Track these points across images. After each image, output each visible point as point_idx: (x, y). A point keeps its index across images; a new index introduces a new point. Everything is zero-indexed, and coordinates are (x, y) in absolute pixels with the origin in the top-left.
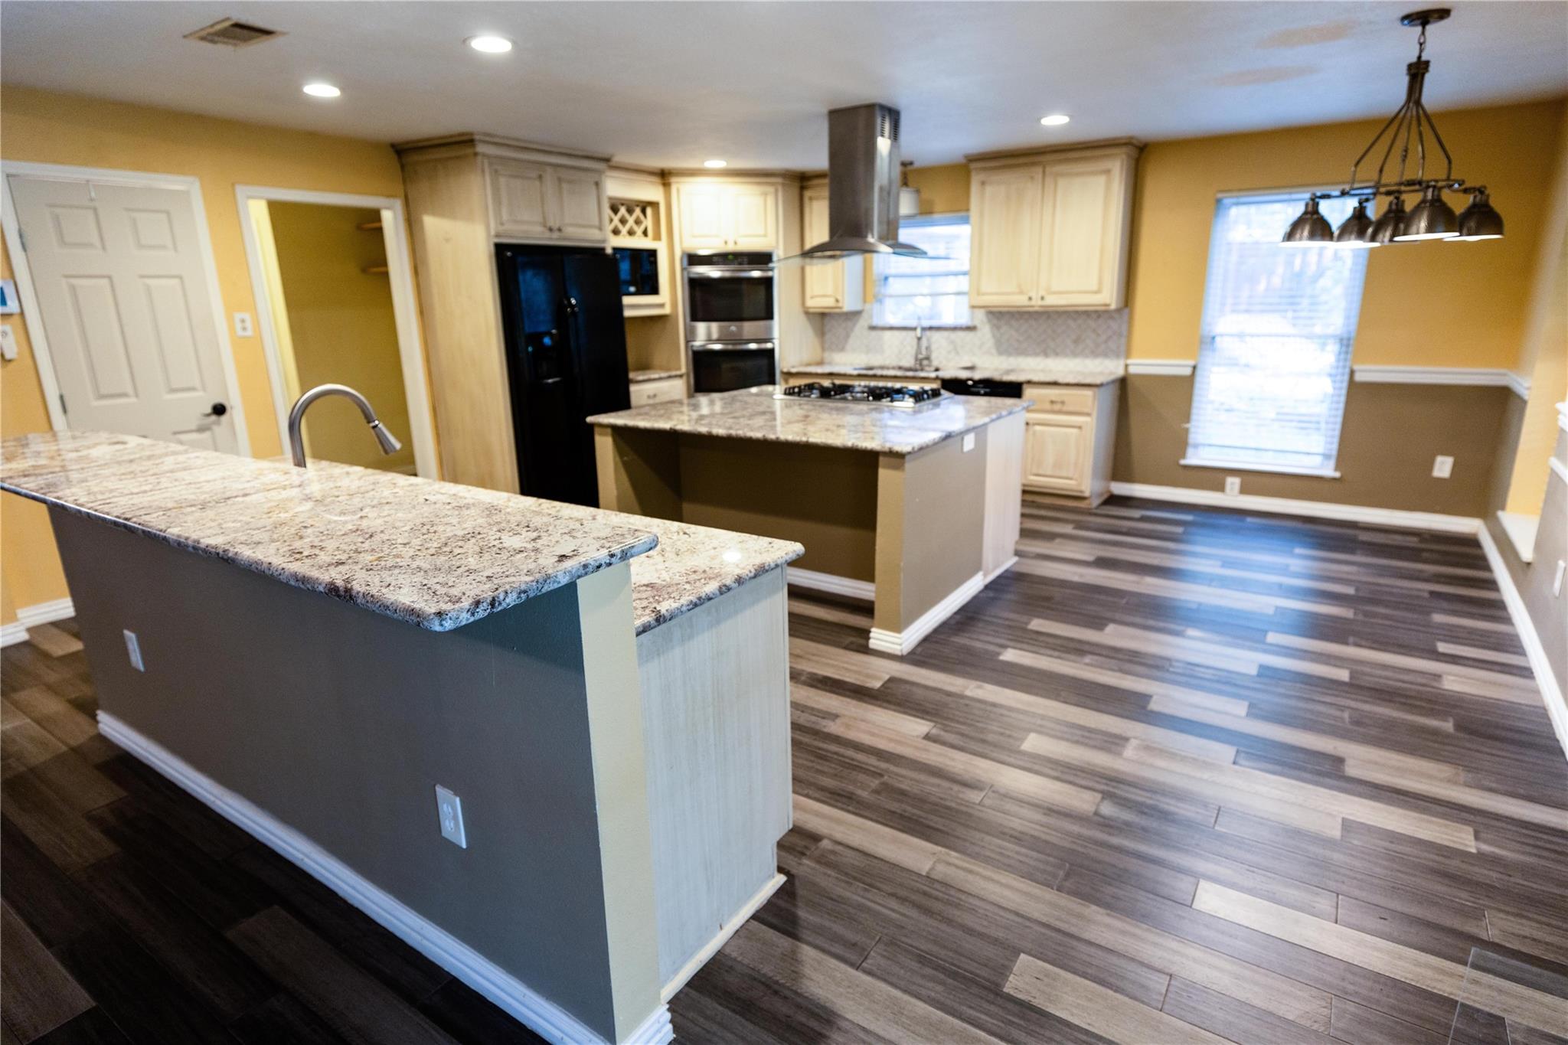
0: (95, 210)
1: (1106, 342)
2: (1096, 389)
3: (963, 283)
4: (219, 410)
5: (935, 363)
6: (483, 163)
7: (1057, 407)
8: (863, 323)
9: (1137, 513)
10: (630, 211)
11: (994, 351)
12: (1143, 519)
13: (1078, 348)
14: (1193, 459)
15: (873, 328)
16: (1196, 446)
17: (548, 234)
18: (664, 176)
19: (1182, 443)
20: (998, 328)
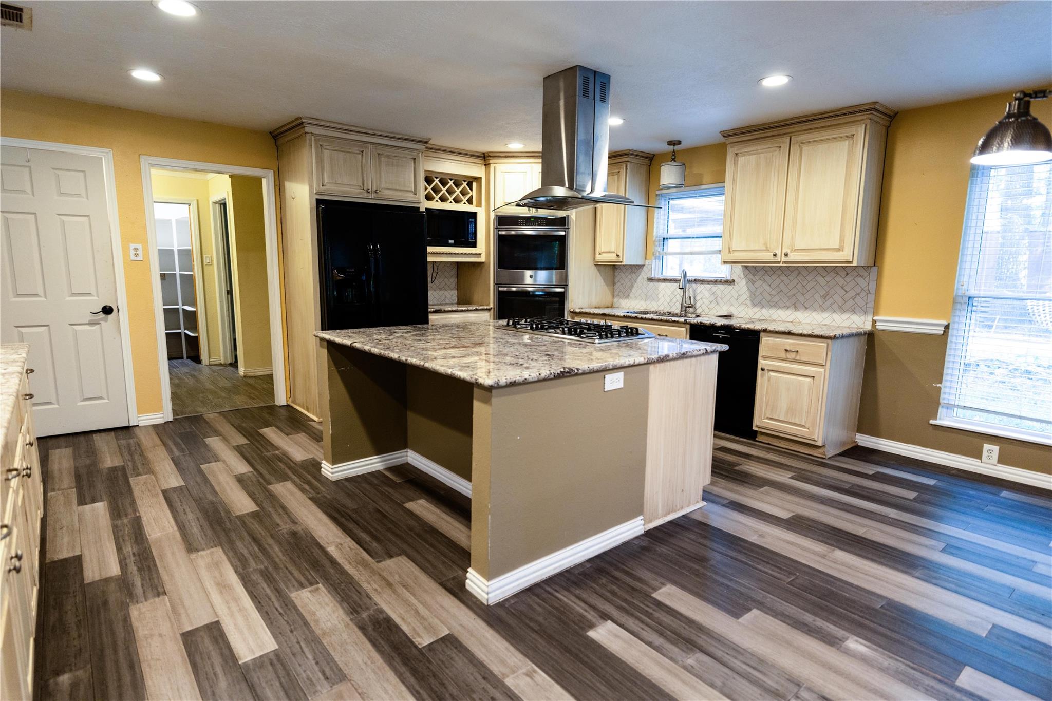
0: (30, 167)
1: (853, 298)
2: (829, 341)
3: (717, 244)
4: (107, 310)
5: (698, 311)
6: (311, 140)
7: (791, 356)
8: (644, 275)
9: (871, 469)
10: (457, 184)
11: (749, 302)
12: (877, 477)
13: (825, 303)
14: (944, 419)
15: (651, 280)
16: (949, 407)
17: (365, 195)
18: (485, 158)
19: (933, 402)
20: (754, 282)
